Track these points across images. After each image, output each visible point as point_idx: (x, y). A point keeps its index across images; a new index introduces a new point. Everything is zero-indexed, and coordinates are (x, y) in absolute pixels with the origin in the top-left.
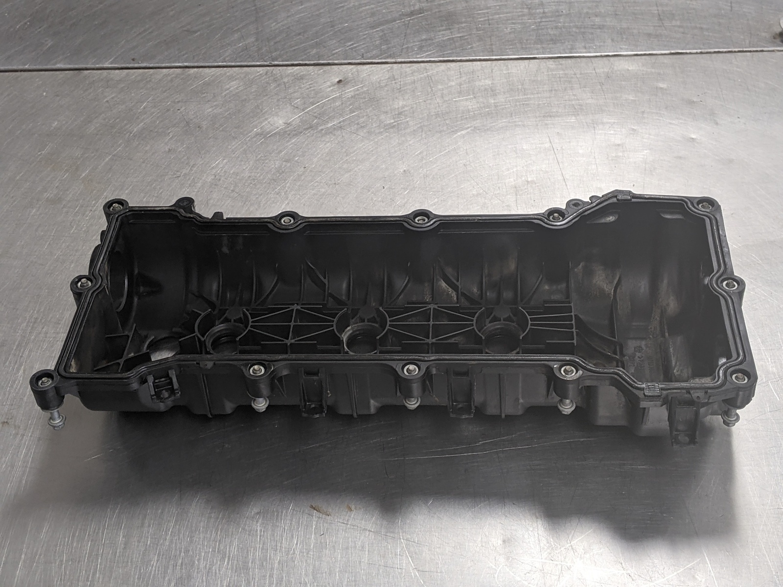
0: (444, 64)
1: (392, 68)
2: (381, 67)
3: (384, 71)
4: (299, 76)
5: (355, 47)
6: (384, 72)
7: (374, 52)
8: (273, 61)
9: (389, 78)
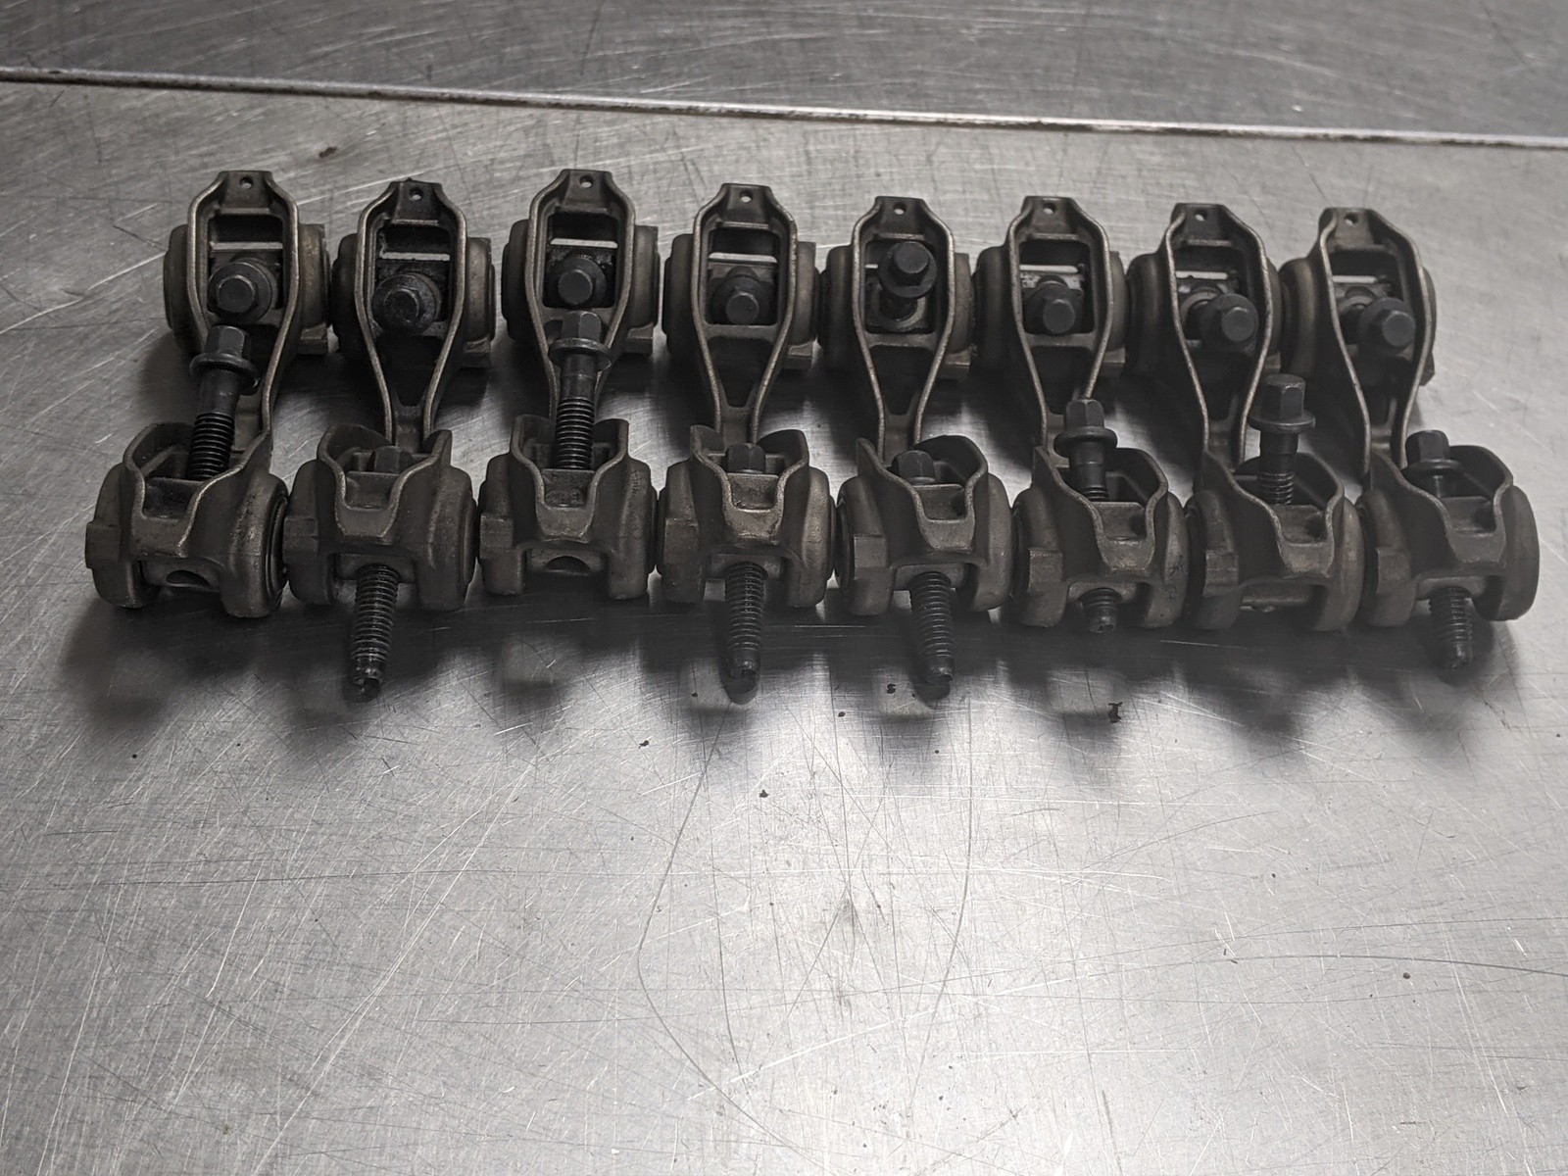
0: (745, 123)
1: (540, 123)
2: (498, 113)
3: (512, 128)
4: (162, 120)
5: (400, 43)
6: (510, 134)
7: (474, 64)
8: (65, 65)
9: (526, 156)
